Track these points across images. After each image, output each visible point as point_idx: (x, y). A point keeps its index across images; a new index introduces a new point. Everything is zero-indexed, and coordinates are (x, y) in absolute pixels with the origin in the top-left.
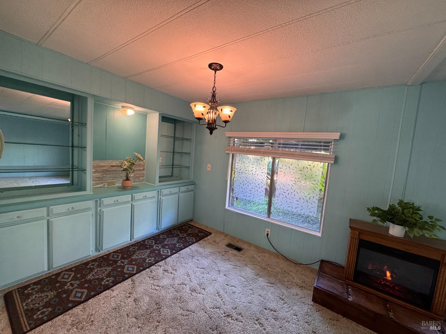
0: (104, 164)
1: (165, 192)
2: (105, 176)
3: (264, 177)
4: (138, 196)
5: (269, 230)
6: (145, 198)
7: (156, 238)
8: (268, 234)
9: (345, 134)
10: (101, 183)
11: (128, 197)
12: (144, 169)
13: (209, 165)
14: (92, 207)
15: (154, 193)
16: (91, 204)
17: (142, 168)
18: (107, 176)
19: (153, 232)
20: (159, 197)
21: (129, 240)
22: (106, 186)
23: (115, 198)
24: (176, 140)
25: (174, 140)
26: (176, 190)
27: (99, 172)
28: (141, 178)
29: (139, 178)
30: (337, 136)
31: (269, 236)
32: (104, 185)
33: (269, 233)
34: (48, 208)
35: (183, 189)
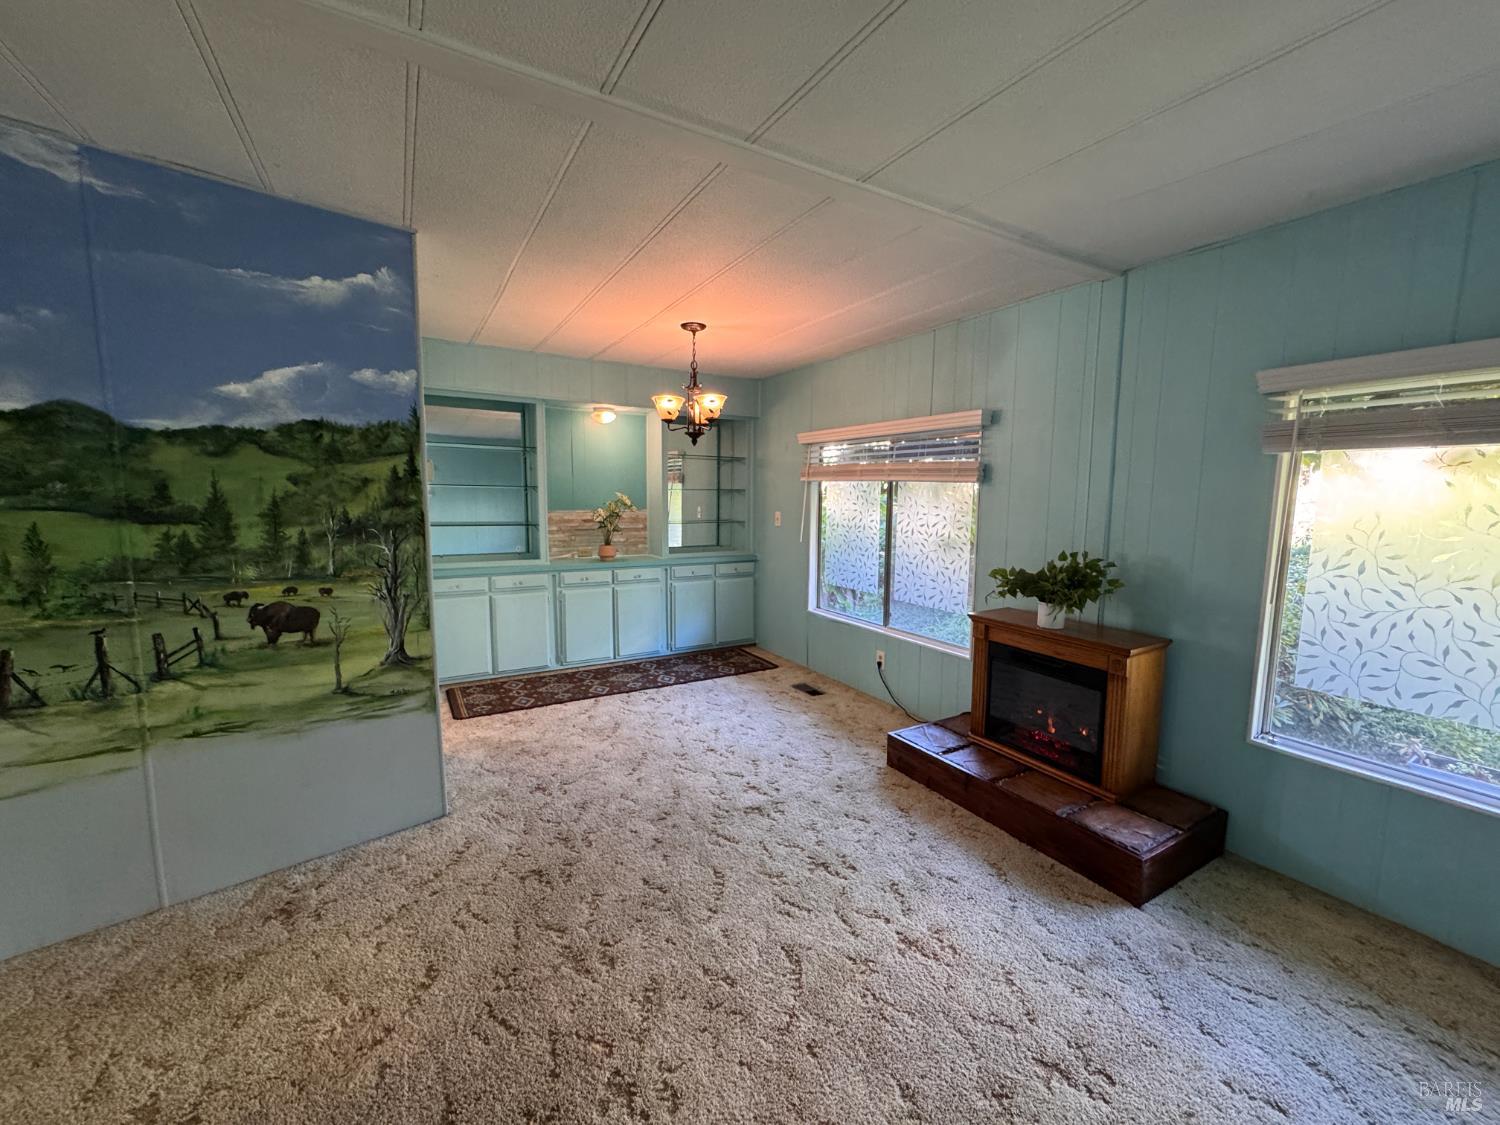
0: (571, 518)
1: (680, 571)
2: (573, 538)
3: (875, 531)
4: (622, 574)
5: (882, 654)
6: (638, 580)
7: (663, 663)
8: (879, 664)
9: (1001, 411)
10: (569, 552)
11: (606, 576)
12: (645, 528)
13: (778, 514)
14: (547, 585)
15: (658, 573)
16: (545, 579)
17: (641, 526)
18: (578, 539)
19: (658, 652)
20: (669, 582)
21: (612, 657)
22: (576, 557)
23: (584, 574)
24: (722, 463)
25: (719, 464)
26: (707, 570)
27: (563, 532)
28: (640, 546)
29: (635, 544)
30: (975, 418)
31: (883, 667)
32: (573, 555)
33: (883, 661)
34: (490, 579)
35: (723, 569)
